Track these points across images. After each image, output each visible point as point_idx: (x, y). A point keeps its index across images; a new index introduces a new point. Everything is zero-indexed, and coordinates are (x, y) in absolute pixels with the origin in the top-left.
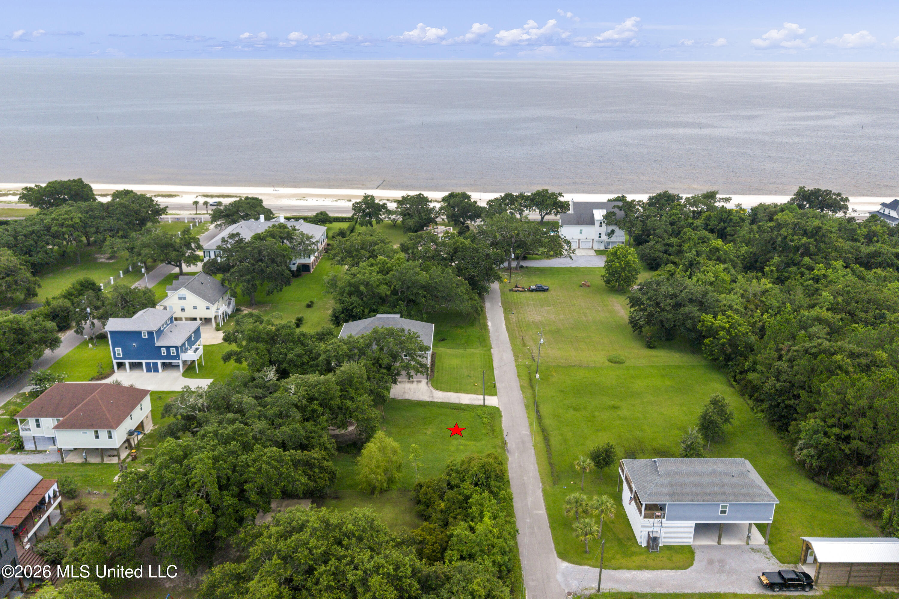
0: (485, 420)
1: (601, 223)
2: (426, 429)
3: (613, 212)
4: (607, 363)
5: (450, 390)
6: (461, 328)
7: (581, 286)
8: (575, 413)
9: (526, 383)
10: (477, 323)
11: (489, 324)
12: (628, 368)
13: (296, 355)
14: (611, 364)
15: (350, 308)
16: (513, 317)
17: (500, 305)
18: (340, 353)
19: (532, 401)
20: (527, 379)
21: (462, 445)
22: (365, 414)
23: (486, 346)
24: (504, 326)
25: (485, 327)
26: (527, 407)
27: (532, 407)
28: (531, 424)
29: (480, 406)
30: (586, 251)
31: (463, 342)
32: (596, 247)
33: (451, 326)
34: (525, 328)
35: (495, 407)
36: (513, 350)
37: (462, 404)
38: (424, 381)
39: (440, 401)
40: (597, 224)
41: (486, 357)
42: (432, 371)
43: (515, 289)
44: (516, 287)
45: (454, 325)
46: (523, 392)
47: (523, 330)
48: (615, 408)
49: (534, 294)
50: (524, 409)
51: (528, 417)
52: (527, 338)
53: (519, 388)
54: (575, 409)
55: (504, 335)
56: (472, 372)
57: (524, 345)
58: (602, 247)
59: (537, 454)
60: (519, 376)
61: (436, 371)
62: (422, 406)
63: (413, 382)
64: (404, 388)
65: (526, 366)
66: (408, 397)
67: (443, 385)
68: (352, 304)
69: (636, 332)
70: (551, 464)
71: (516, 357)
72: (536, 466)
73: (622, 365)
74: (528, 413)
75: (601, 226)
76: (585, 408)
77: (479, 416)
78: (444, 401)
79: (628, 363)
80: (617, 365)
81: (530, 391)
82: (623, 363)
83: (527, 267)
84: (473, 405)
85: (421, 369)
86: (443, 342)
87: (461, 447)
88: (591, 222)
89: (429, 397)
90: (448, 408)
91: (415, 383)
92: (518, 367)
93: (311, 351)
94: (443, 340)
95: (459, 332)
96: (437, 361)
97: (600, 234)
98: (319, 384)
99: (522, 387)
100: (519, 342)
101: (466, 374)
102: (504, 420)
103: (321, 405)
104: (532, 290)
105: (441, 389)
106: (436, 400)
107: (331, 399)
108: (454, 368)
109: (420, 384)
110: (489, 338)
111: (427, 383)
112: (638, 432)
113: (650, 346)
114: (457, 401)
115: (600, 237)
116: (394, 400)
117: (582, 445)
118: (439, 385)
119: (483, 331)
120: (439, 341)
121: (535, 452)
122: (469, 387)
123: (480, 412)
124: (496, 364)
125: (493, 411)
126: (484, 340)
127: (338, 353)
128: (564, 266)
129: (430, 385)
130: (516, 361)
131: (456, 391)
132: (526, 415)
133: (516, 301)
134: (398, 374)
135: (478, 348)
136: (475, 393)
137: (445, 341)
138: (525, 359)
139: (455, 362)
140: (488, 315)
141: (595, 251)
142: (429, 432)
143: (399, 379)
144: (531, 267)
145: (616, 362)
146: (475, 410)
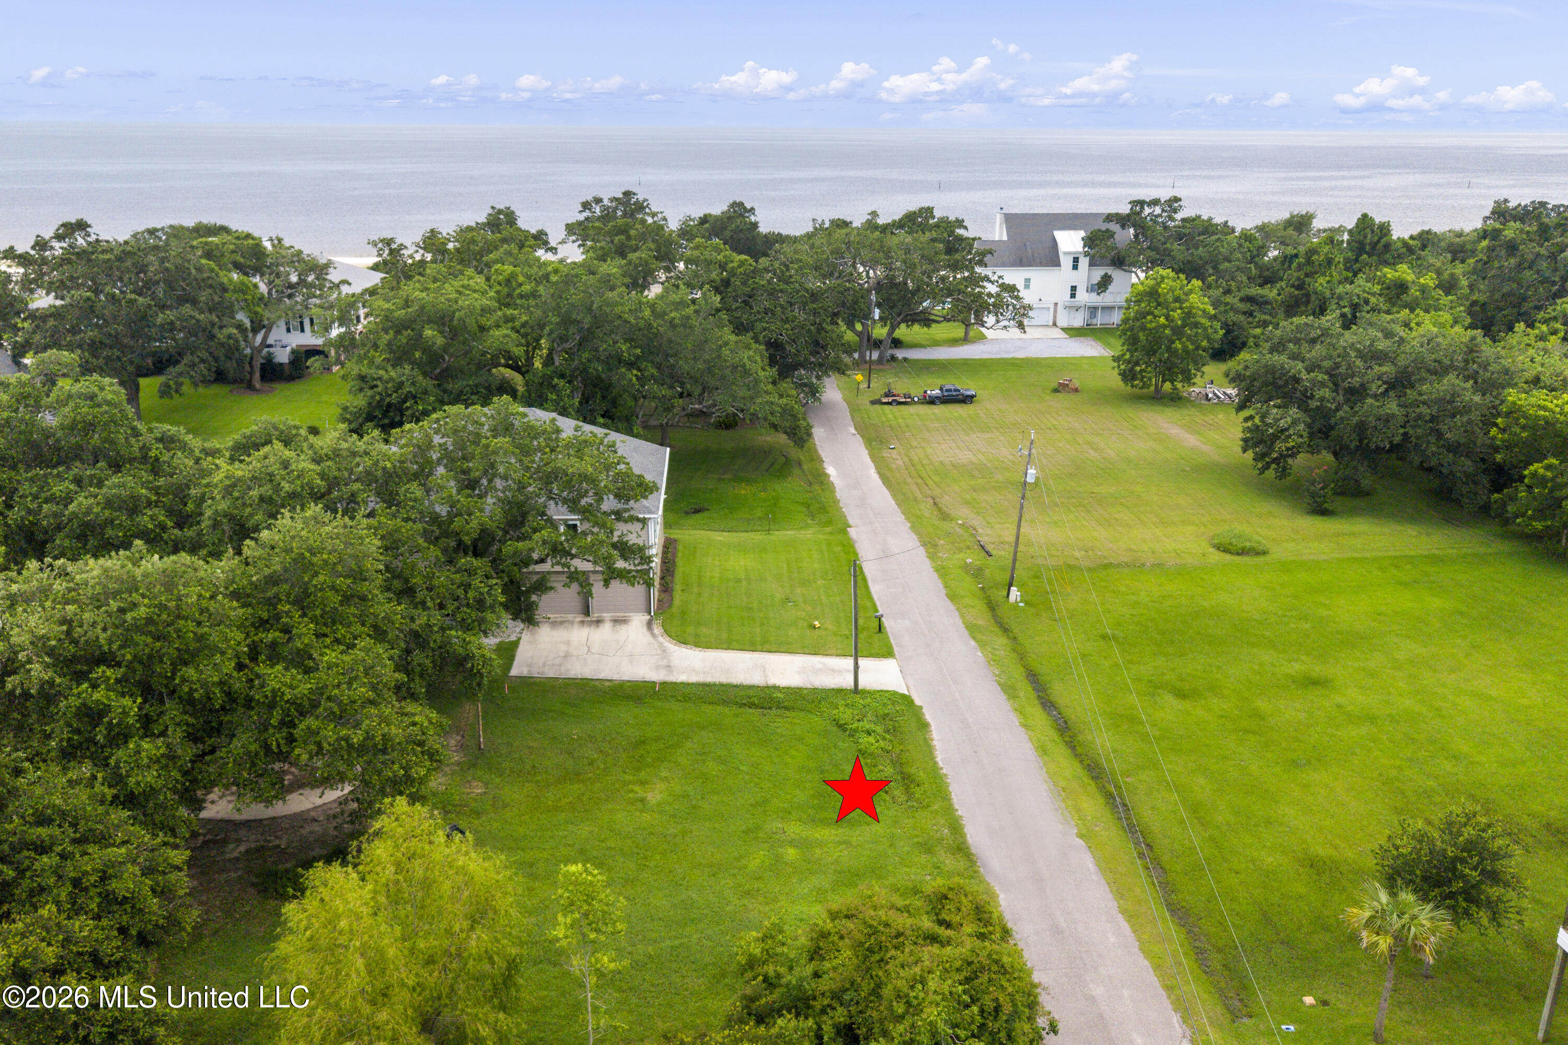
0: (865, 740)
1: (1076, 260)
2: (643, 783)
3: (1107, 231)
4: (1217, 557)
5: (728, 645)
6: (749, 481)
7: (1056, 391)
8: (1186, 705)
9: (982, 618)
10: (796, 471)
11: (831, 470)
12: (1286, 567)
13: (109, 504)
14: (1228, 557)
15: (394, 398)
16: (895, 457)
17: (853, 430)
18: (286, 486)
19: (1018, 673)
20: (981, 606)
21: (792, 843)
22: (357, 725)
23: (829, 523)
24: (875, 476)
25: (821, 478)
26: (1009, 690)
27: (1025, 690)
28: (1043, 750)
29: (839, 691)
30: (1040, 329)
31: (759, 513)
32: (1063, 321)
33: (720, 479)
34: (937, 479)
35: (895, 693)
36: (914, 528)
37: (776, 688)
38: (638, 620)
39: (694, 679)
40: (1066, 262)
41: (838, 549)
42: (666, 588)
43: (885, 400)
44: (887, 395)
45: (727, 476)
46: (982, 645)
47: (930, 482)
48: (1313, 683)
49: (940, 410)
50: (1002, 697)
51: (1025, 726)
52: (946, 501)
53: (965, 632)
54: (1181, 694)
55: (882, 497)
56: (799, 591)
57: (945, 516)
58: (1078, 321)
59: (1107, 868)
60: (952, 597)
61: (678, 587)
62: (628, 698)
63: (598, 622)
64: (568, 643)
65: (966, 568)
66: (579, 669)
67: (704, 630)
68: (400, 385)
69: (1271, 473)
70: (1178, 912)
71: (929, 544)
72: (1126, 927)
73: (1262, 559)
74: (1020, 711)
75: (1075, 267)
76: (1214, 689)
77: (842, 727)
78: (709, 679)
79: (1277, 553)
80: (1246, 559)
81: (1001, 641)
82: (1264, 553)
83: (905, 359)
84: (815, 690)
85: (620, 564)
86: (698, 516)
87: (791, 853)
88: (1051, 259)
89: (657, 668)
90: (725, 702)
91: (607, 627)
92: (942, 572)
93: (181, 493)
94: (697, 511)
95: (743, 490)
96: (680, 562)
97: (1074, 288)
98: (134, 587)
99: (972, 629)
100: (926, 509)
101: (779, 596)
102: (937, 735)
103: (123, 686)
104: (932, 401)
105: (699, 643)
106: (682, 678)
107: (186, 658)
108: (738, 581)
109: (623, 629)
110: (836, 502)
111: (649, 625)
112: (1448, 766)
113: (1320, 510)
114: (756, 679)
115: (1073, 296)
116: (526, 682)
117: (1268, 822)
118: (690, 630)
119: (816, 487)
120: (687, 513)
121: (1098, 861)
122: (793, 633)
123: (845, 715)
124: (870, 569)
125: (889, 709)
126: (823, 509)
127: (277, 488)
128: (998, 357)
129: (657, 630)
130: (932, 556)
131: (751, 646)
132: (1015, 720)
133: (894, 423)
134: (542, 586)
135: (807, 526)
136: (816, 650)
137: (706, 514)
138: (960, 550)
139: (739, 563)
140: (823, 454)
141: (1063, 329)
142: (655, 796)
143: (545, 603)
144: (917, 361)
145: (1243, 552)
146: (824, 706)
